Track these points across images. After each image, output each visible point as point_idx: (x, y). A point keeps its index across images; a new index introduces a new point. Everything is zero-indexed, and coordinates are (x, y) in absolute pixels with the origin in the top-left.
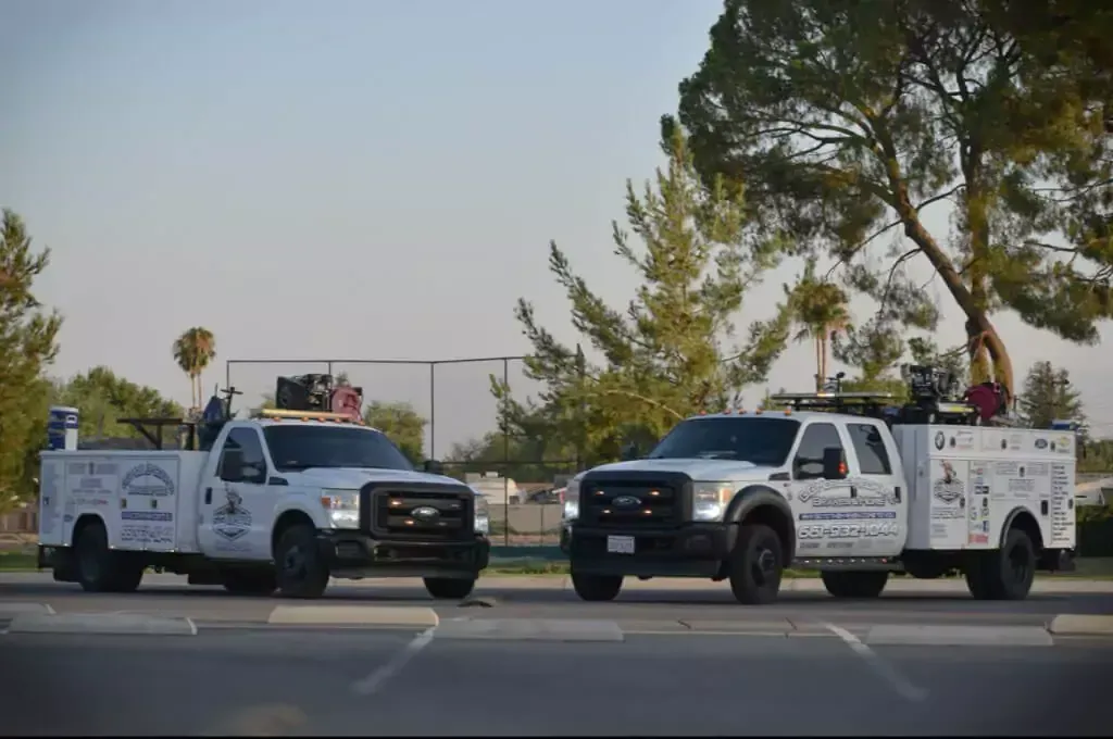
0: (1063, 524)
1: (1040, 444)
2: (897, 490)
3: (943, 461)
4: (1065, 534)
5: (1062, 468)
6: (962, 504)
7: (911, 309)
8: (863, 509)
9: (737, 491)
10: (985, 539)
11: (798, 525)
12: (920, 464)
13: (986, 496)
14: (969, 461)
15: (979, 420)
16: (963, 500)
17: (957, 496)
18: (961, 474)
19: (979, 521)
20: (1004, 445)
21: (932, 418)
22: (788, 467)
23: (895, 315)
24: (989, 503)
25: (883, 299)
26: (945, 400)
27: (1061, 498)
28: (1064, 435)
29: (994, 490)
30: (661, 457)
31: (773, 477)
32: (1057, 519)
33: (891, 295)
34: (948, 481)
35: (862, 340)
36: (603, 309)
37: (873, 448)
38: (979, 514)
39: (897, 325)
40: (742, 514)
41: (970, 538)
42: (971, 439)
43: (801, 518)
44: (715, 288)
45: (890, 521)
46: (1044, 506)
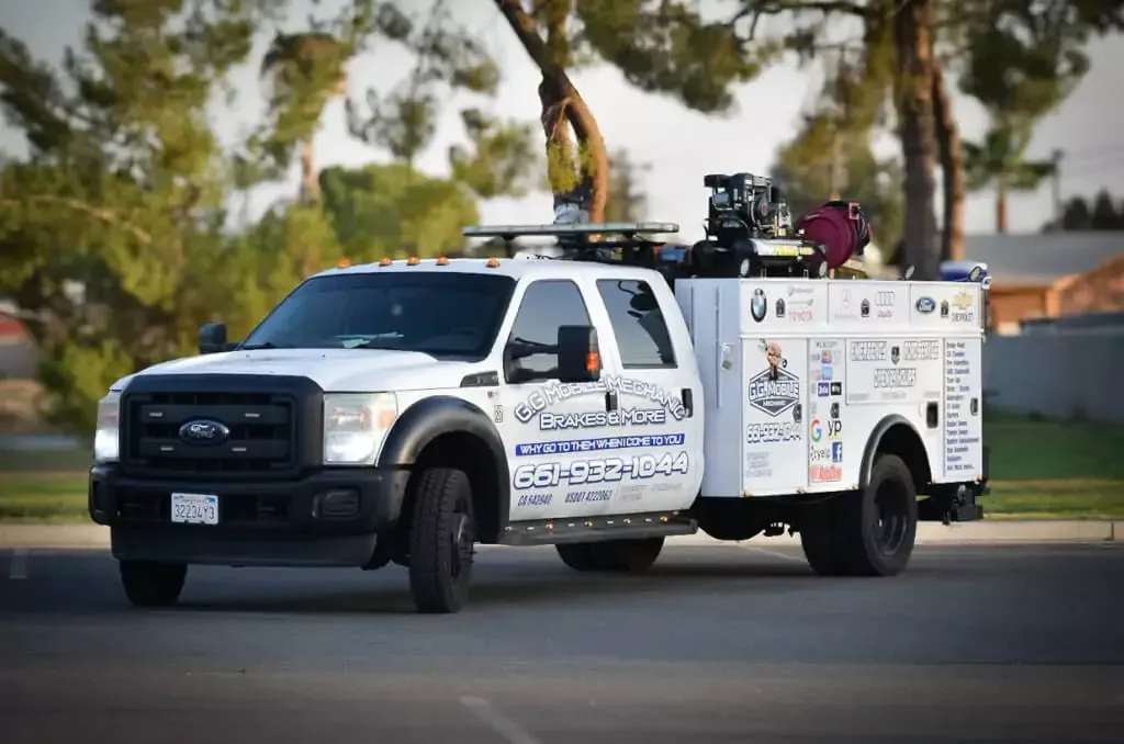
0: (962, 441)
1: (925, 306)
2: (686, 394)
3: (763, 341)
4: (965, 459)
5: (962, 346)
6: (798, 417)
7: (461, 65)
8: (628, 430)
9: (402, 411)
10: (835, 474)
11: (515, 465)
12: (725, 347)
13: (836, 399)
14: (808, 340)
15: (823, 268)
16: (799, 408)
17: (788, 401)
18: (796, 364)
19: (826, 444)
20: (865, 310)
21: (745, 267)
22: (494, 362)
23: (438, 74)
24: (841, 411)
25: (421, 51)
26: (767, 234)
27: (958, 398)
28: (962, 290)
29: (850, 388)
30: (268, 346)
31: (469, 381)
32: (952, 433)
33: (434, 47)
34: (774, 375)
35: (391, 111)
36: (25, 59)
37: (644, 322)
38: (825, 431)
39: (441, 89)
40: (413, 453)
41: (811, 472)
42: (810, 303)
43: (519, 452)
44: (208, 28)
45: (675, 450)
46: (932, 410)
